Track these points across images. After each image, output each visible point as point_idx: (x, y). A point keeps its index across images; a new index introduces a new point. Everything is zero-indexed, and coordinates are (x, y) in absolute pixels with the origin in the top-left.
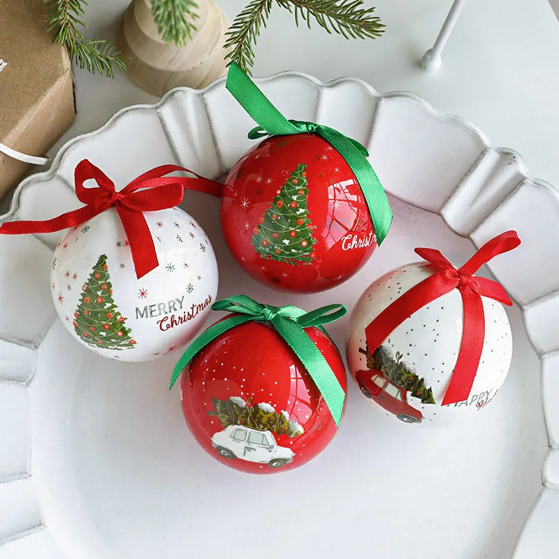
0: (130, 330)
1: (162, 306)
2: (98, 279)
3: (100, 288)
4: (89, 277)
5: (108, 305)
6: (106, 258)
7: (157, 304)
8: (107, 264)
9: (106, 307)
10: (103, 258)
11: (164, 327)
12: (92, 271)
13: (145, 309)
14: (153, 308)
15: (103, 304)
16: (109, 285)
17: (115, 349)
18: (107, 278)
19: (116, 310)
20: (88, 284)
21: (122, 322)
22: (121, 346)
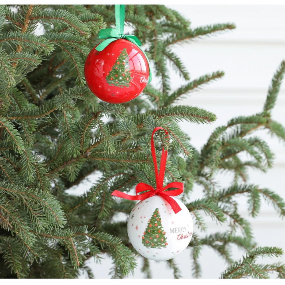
0: (167, 238)
1: (179, 229)
2: (155, 217)
3: (156, 220)
4: (152, 217)
5: (159, 227)
6: (158, 209)
7: (178, 227)
8: (159, 211)
9: (158, 228)
10: (157, 210)
11: (179, 239)
12: (153, 214)
13: (173, 229)
14: (176, 229)
15: (157, 227)
16: (160, 219)
17: (159, 248)
18: (159, 216)
19: (162, 229)
20: (151, 219)
21: (164, 234)
22: (161, 246)
